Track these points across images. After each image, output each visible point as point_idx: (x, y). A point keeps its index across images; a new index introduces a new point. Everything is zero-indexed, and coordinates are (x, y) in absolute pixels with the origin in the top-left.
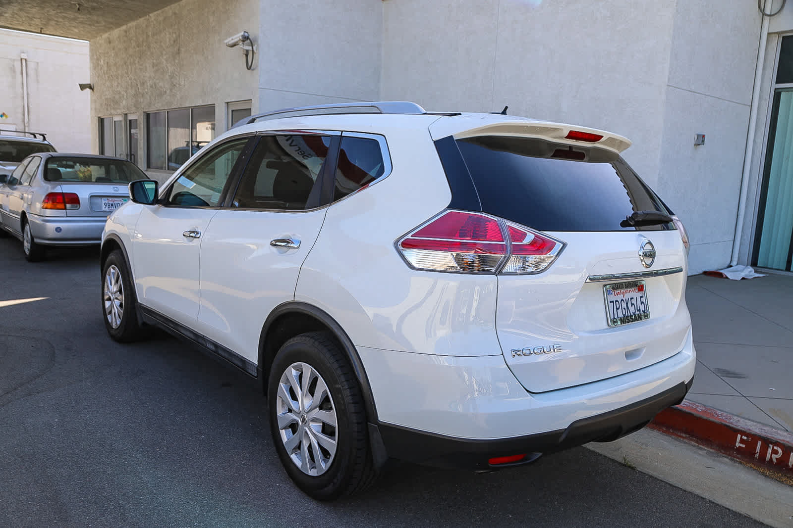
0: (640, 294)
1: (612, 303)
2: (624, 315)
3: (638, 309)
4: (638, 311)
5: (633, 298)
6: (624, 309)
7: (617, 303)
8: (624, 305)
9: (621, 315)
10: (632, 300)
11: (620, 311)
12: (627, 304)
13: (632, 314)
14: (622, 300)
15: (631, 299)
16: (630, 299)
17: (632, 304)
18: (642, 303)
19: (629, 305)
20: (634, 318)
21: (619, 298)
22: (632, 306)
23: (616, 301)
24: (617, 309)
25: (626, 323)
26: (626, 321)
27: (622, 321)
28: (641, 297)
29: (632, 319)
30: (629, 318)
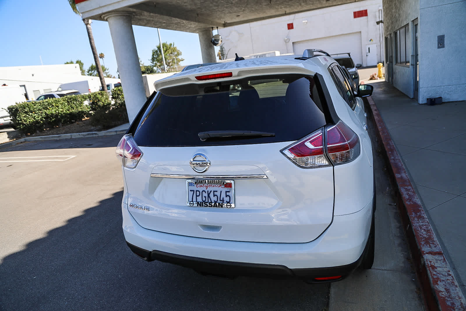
0: (227, 189)
2: (204, 201)
4: (220, 200)
5: (217, 191)
6: (205, 197)
8: (205, 195)
9: (200, 200)
11: (199, 198)
12: (209, 194)
13: (213, 201)
14: (204, 191)
15: (214, 191)
16: (212, 192)
18: (227, 196)
19: (211, 195)
20: (214, 205)
21: (201, 189)
22: (214, 196)
23: (197, 191)
24: (197, 196)
25: (203, 206)
26: (204, 205)
27: (200, 204)
28: (226, 192)
29: (212, 205)
30: (208, 204)
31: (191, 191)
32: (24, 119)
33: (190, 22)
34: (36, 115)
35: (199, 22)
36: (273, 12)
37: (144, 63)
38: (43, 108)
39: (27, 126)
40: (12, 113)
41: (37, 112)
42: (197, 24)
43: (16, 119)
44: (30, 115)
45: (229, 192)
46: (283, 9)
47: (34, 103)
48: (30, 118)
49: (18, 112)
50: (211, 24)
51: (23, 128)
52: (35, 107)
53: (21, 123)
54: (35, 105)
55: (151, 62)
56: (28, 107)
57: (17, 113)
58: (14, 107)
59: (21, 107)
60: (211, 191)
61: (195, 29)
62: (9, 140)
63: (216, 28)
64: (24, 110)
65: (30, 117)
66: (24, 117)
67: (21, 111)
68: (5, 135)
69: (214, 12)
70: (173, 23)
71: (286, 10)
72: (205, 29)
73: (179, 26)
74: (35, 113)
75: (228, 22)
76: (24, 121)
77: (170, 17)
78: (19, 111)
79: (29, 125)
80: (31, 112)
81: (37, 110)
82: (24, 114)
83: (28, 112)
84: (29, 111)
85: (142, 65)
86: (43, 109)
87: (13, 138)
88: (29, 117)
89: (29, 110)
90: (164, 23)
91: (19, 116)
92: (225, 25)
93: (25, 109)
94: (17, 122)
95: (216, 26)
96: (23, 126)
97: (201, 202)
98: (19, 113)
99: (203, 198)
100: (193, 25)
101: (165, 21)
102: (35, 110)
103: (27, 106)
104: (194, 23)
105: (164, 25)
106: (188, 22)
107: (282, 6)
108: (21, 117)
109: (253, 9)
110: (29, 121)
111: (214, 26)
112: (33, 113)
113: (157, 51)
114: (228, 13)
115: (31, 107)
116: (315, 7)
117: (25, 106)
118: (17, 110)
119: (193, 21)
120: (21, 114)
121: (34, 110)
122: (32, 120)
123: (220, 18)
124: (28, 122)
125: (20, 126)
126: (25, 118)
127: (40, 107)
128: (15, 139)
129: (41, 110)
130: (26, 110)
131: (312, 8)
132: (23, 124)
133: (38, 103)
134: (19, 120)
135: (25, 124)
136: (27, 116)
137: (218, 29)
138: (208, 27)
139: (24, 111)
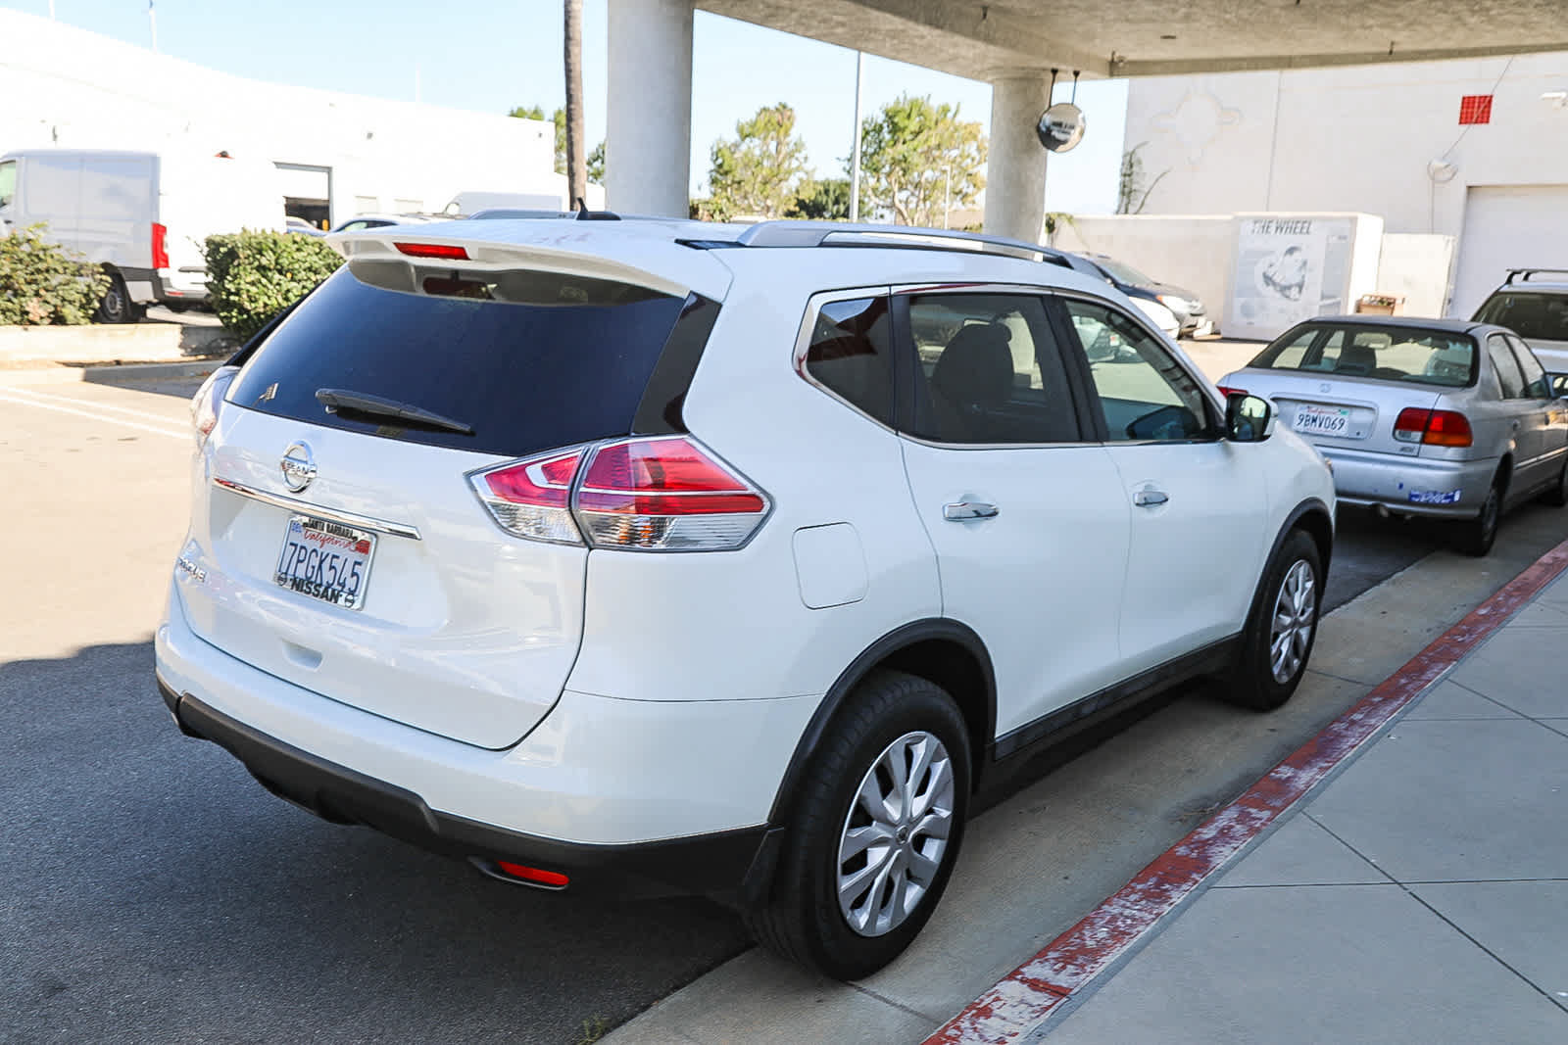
0: (358, 556)
1: (293, 548)
2: (308, 579)
3: (341, 581)
4: (339, 584)
5: (337, 557)
6: (313, 567)
7: (303, 551)
8: (315, 562)
9: (301, 574)
10: (335, 560)
11: (302, 567)
12: (321, 562)
13: (324, 583)
14: (314, 550)
15: (334, 557)
16: (330, 557)
17: (332, 567)
18: (354, 574)
19: (326, 566)
20: (324, 592)
21: (310, 545)
22: (330, 569)
23: (302, 547)
24: (299, 561)
25: (301, 591)
26: (305, 588)
27: (297, 584)
28: (356, 563)
29: (319, 591)
30: (312, 587)
31: (292, 544)
32: (248, 291)
33: (948, 34)
34: (294, 284)
35: (989, 40)
36: (1328, 41)
37: (814, 170)
38: (324, 265)
39: (255, 317)
40: (215, 260)
41: (299, 277)
42: (981, 46)
43: (223, 286)
44: (275, 282)
45: (360, 564)
46: (1375, 29)
47: (298, 239)
48: (270, 293)
49: (236, 263)
50: (1048, 56)
51: (238, 322)
52: (297, 255)
53: (234, 301)
54: (298, 250)
55: (844, 169)
56: (271, 250)
57: (232, 263)
58: (227, 241)
59: (250, 247)
60: (328, 555)
61: (978, 67)
62: (183, 355)
63: (1073, 76)
64: (259, 260)
65: (271, 287)
66: (253, 284)
67: (247, 261)
68: (174, 334)
69: (1057, 8)
70: (876, 31)
71: (1396, 39)
72: (1020, 74)
73: (906, 46)
74: (293, 280)
75: (1132, 56)
76: (249, 296)
77: (861, 7)
78: (238, 257)
79: (262, 316)
80: (280, 272)
81: (305, 270)
82: (254, 271)
83: (270, 270)
84: (272, 267)
85: (807, 173)
86: (324, 269)
87: (195, 352)
88: (268, 289)
89: (273, 262)
90: (843, 25)
91: (235, 277)
92: (1115, 68)
93: (262, 255)
94: (224, 297)
95: (1071, 69)
96: (242, 315)
97: (301, 579)
98: (239, 265)
99: (310, 569)
100: (968, 48)
101: (840, 19)
102: (296, 266)
103: (272, 246)
104: (969, 41)
105: (840, 30)
106: (939, 36)
107: (1371, 22)
108: (242, 282)
109: (1228, 16)
110: (266, 305)
111: (1061, 67)
112: (285, 276)
113: (881, 127)
114: (1115, 20)
115: (285, 254)
116: (1544, 40)
117: (264, 246)
118: (232, 254)
119: (966, 35)
120: (245, 269)
121: (290, 267)
122: (274, 302)
123: (1089, 37)
124: (262, 305)
125: (229, 312)
126: (253, 290)
127: (315, 258)
128: (202, 357)
129: (316, 272)
130: (264, 262)
131: (1529, 42)
132: (242, 310)
133: (313, 245)
134: (233, 290)
135: (247, 312)
136: (264, 281)
137: (1078, 78)
138: (1035, 64)
139: (256, 263)
